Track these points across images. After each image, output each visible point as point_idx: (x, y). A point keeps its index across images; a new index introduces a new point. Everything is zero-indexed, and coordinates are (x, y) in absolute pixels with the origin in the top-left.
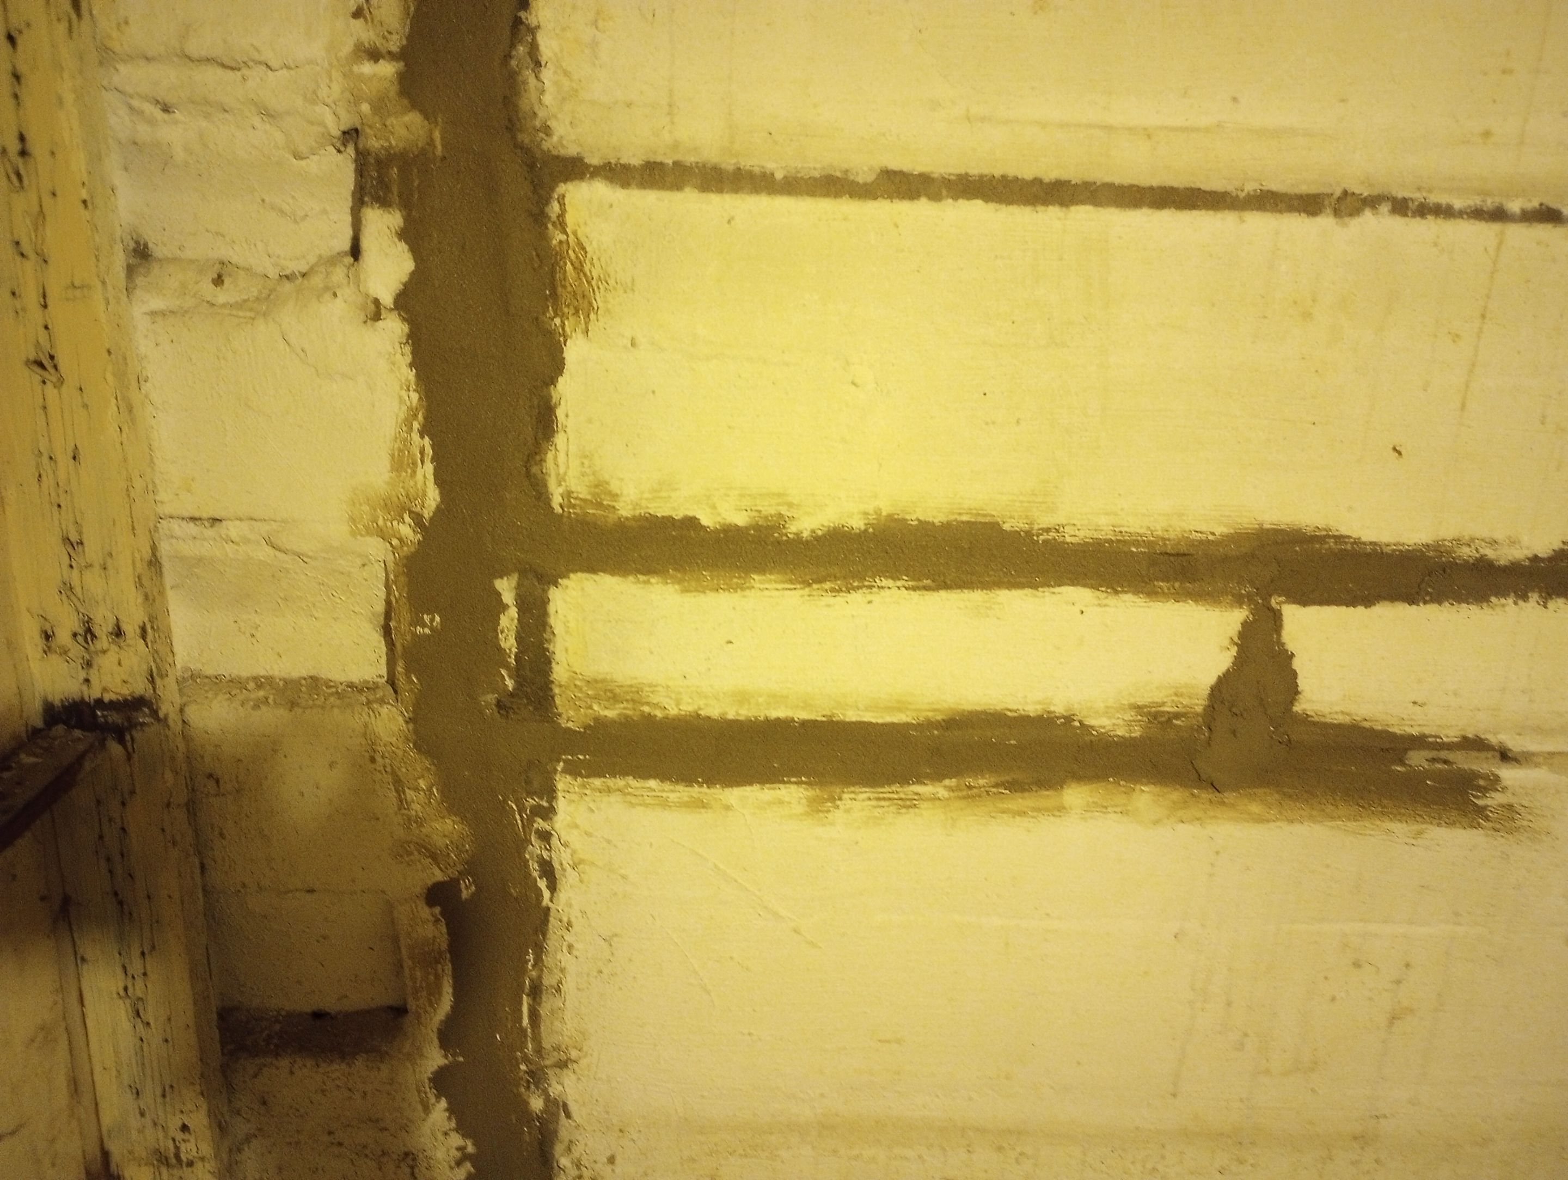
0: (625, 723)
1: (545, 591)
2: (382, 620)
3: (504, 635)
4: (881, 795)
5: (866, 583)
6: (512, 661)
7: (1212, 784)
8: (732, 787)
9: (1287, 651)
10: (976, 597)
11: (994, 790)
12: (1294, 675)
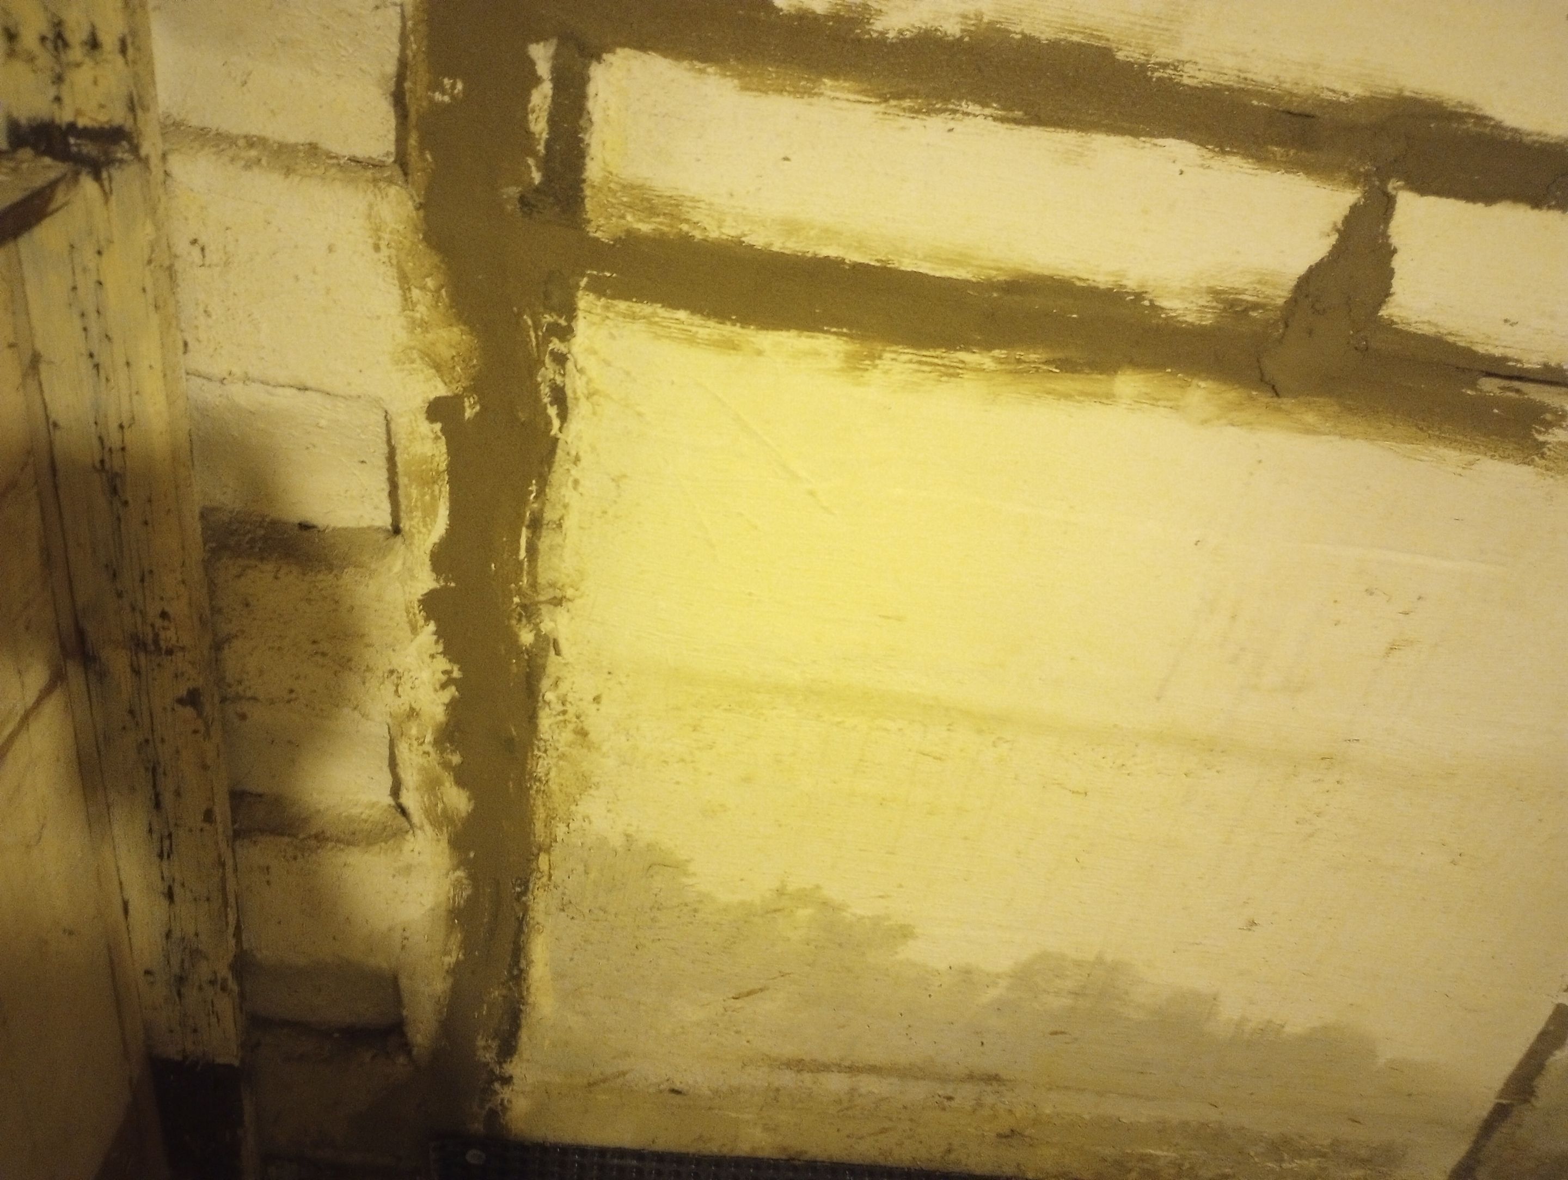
0: (659, 241)
1: (587, 67)
2: (392, 84)
3: (535, 116)
4: (924, 359)
5: (951, 106)
6: (541, 148)
7: (1273, 387)
8: (767, 329)
9: (1390, 245)
10: (1069, 138)
11: (1045, 367)
12: (1391, 273)
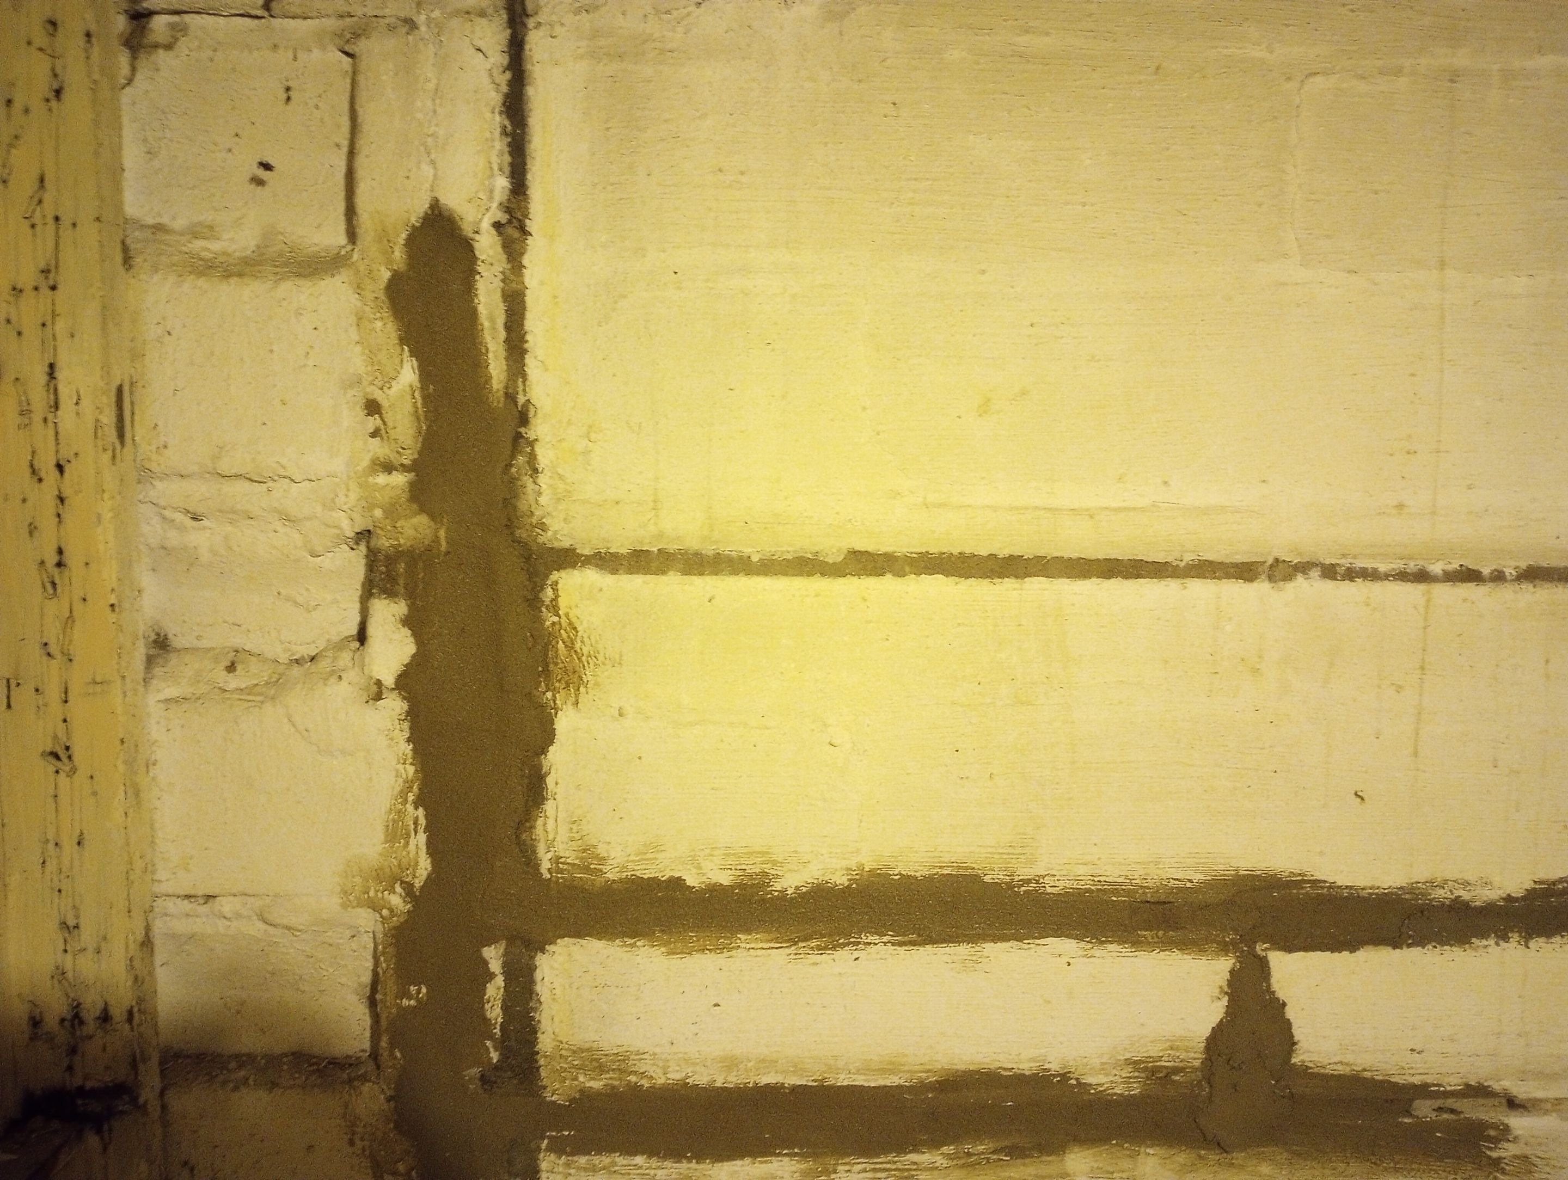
0: (612, 1094)
1: (533, 958)
2: (368, 991)
3: (490, 1004)
4: (878, 1166)
5: (852, 940)
6: (497, 1031)
7: (1219, 1144)
8: (722, 1161)
9: (1278, 999)
10: (963, 950)
11: (995, 1157)
12: (1288, 1024)
